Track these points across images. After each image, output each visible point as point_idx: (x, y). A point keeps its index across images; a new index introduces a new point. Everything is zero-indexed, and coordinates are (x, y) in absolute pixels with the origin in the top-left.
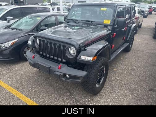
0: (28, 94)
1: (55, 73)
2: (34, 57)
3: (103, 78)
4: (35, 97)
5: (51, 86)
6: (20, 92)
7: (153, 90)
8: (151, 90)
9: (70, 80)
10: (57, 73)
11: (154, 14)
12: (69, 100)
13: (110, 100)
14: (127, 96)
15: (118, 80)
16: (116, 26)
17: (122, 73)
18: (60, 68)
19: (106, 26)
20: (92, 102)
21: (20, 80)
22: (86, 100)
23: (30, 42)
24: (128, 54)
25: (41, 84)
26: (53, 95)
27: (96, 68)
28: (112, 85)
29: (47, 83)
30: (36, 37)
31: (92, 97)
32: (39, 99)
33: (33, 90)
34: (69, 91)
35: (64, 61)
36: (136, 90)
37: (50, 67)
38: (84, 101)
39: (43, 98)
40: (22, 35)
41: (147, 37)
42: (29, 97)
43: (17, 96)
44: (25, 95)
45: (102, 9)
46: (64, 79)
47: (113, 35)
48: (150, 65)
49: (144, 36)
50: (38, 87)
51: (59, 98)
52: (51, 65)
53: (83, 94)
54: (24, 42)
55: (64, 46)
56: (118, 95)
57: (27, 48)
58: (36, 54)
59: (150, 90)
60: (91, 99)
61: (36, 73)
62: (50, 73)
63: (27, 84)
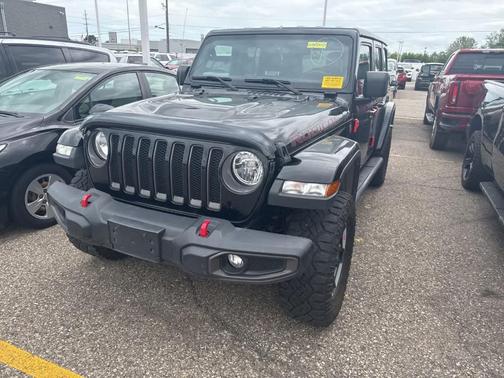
0: (63, 352)
1: (186, 252)
2: (87, 203)
3: (341, 265)
4: (97, 361)
5: (150, 312)
6: (27, 348)
7: (493, 293)
8: (488, 293)
9: (247, 273)
10: (194, 251)
11: (411, 89)
12: (235, 358)
13: (378, 338)
14: (424, 320)
15: (378, 272)
16: (361, 96)
17: (383, 250)
18: (206, 233)
19: (330, 96)
20: (319, 353)
21: (16, 299)
22: (295, 349)
23: (64, 151)
24: (379, 193)
25: (112, 310)
26: (168, 346)
27: (332, 226)
28: (365, 289)
29: (133, 304)
30: (92, 128)
31: (314, 336)
32: (113, 367)
33: (82, 333)
34: (225, 326)
35: (214, 206)
36: (446, 299)
37: (163, 233)
38: (292, 355)
39: (131, 362)
40: (20, 131)
41: (415, 145)
42: (72, 364)
43: (15, 366)
44: (49, 357)
45: (311, 45)
46: (223, 275)
47: (354, 123)
48: (454, 222)
49: (406, 143)
50: (98, 320)
51: (194, 354)
52: (165, 226)
53: (279, 329)
54: (29, 158)
55: (217, 153)
56: (396, 320)
57: (40, 181)
58: (93, 190)
59: (484, 295)
60: (312, 345)
61: (81, 272)
62: (160, 255)
63: (50, 315)
